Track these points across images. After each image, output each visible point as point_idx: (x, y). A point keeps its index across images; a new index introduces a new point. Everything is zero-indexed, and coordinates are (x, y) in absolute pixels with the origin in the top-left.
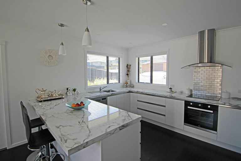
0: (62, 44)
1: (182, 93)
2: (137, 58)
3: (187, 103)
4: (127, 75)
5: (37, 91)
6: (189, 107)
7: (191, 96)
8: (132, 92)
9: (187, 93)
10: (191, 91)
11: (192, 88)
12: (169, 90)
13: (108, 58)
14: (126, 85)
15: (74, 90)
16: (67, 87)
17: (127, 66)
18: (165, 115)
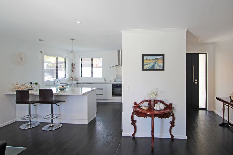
0: (41, 52)
1: (111, 81)
2: (80, 59)
3: (113, 85)
4: (73, 71)
5: (14, 84)
6: (114, 87)
7: (115, 82)
8: (79, 83)
9: (113, 80)
10: (115, 79)
11: (115, 78)
12: (104, 80)
13: (57, 58)
14: (72, 79)
15: (36, 84)
16: (31, 82)
17: (72, 65)
18: (102, 94)
